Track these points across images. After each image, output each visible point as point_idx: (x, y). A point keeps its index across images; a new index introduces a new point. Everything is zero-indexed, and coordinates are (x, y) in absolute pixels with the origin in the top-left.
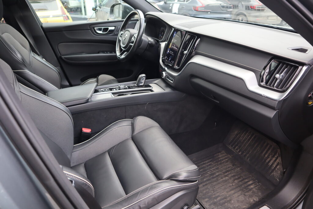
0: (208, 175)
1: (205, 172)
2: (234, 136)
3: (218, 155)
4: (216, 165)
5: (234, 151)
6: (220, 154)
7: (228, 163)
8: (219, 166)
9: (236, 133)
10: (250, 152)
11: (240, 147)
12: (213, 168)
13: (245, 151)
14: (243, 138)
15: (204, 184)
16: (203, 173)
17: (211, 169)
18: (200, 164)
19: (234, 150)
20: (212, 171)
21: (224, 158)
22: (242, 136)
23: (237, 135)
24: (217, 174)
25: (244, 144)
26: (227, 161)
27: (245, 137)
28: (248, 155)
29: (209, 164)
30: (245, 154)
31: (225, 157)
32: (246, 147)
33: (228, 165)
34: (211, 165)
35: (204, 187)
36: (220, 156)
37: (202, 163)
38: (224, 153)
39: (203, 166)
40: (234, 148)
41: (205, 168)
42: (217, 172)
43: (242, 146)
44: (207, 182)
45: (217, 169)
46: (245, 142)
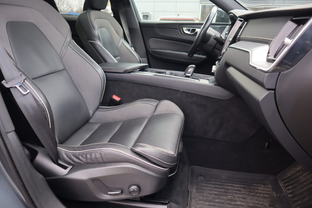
0: (225, 198)
1: (224, 194)
2: (294, 172)
3: (259, 187)
4: (245, 194)
5: (284, 191)
6: (262, 186)
7: (266, 200)
8: (248, 197)
9: (298, 169)
10: (305, 200)
11: (294, 188)
12: (239, 194)
13: (298, 196)
14: (304, 178)
15: (212, 204)
16: (222, 193)
17: (235, 195)
18: (227, 184)
19: (285, 189)
20: (235, 198)
21: (264, 192)
22: (304, 175)
23: (299, 171)
24: (238, 203)
25: (302, 186)
26: (266, 198)
27: (307, 177)
28: (299, 202)
29: (237, 189)
30: (296, 199)
31: (267, 192)
32: (302, 191)
33: (263, 201)
34: (239, 191)
35: (209, 206)
36: (260, 188)
37: (230, 184)
38: (269, 188)
39: (227, 187)
40: (286, 187)
41: (229, 190)
42: (241, 201)
43: (298, 188)
44: (217, 204)
45: (243, 198)
46: (305, 184)
